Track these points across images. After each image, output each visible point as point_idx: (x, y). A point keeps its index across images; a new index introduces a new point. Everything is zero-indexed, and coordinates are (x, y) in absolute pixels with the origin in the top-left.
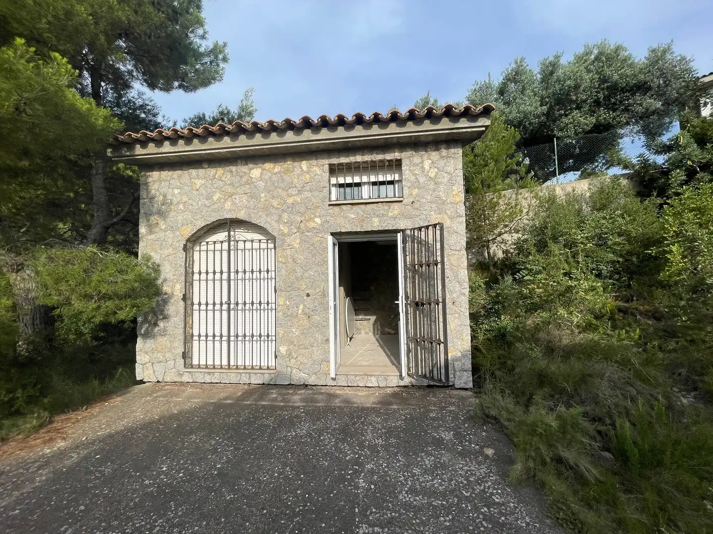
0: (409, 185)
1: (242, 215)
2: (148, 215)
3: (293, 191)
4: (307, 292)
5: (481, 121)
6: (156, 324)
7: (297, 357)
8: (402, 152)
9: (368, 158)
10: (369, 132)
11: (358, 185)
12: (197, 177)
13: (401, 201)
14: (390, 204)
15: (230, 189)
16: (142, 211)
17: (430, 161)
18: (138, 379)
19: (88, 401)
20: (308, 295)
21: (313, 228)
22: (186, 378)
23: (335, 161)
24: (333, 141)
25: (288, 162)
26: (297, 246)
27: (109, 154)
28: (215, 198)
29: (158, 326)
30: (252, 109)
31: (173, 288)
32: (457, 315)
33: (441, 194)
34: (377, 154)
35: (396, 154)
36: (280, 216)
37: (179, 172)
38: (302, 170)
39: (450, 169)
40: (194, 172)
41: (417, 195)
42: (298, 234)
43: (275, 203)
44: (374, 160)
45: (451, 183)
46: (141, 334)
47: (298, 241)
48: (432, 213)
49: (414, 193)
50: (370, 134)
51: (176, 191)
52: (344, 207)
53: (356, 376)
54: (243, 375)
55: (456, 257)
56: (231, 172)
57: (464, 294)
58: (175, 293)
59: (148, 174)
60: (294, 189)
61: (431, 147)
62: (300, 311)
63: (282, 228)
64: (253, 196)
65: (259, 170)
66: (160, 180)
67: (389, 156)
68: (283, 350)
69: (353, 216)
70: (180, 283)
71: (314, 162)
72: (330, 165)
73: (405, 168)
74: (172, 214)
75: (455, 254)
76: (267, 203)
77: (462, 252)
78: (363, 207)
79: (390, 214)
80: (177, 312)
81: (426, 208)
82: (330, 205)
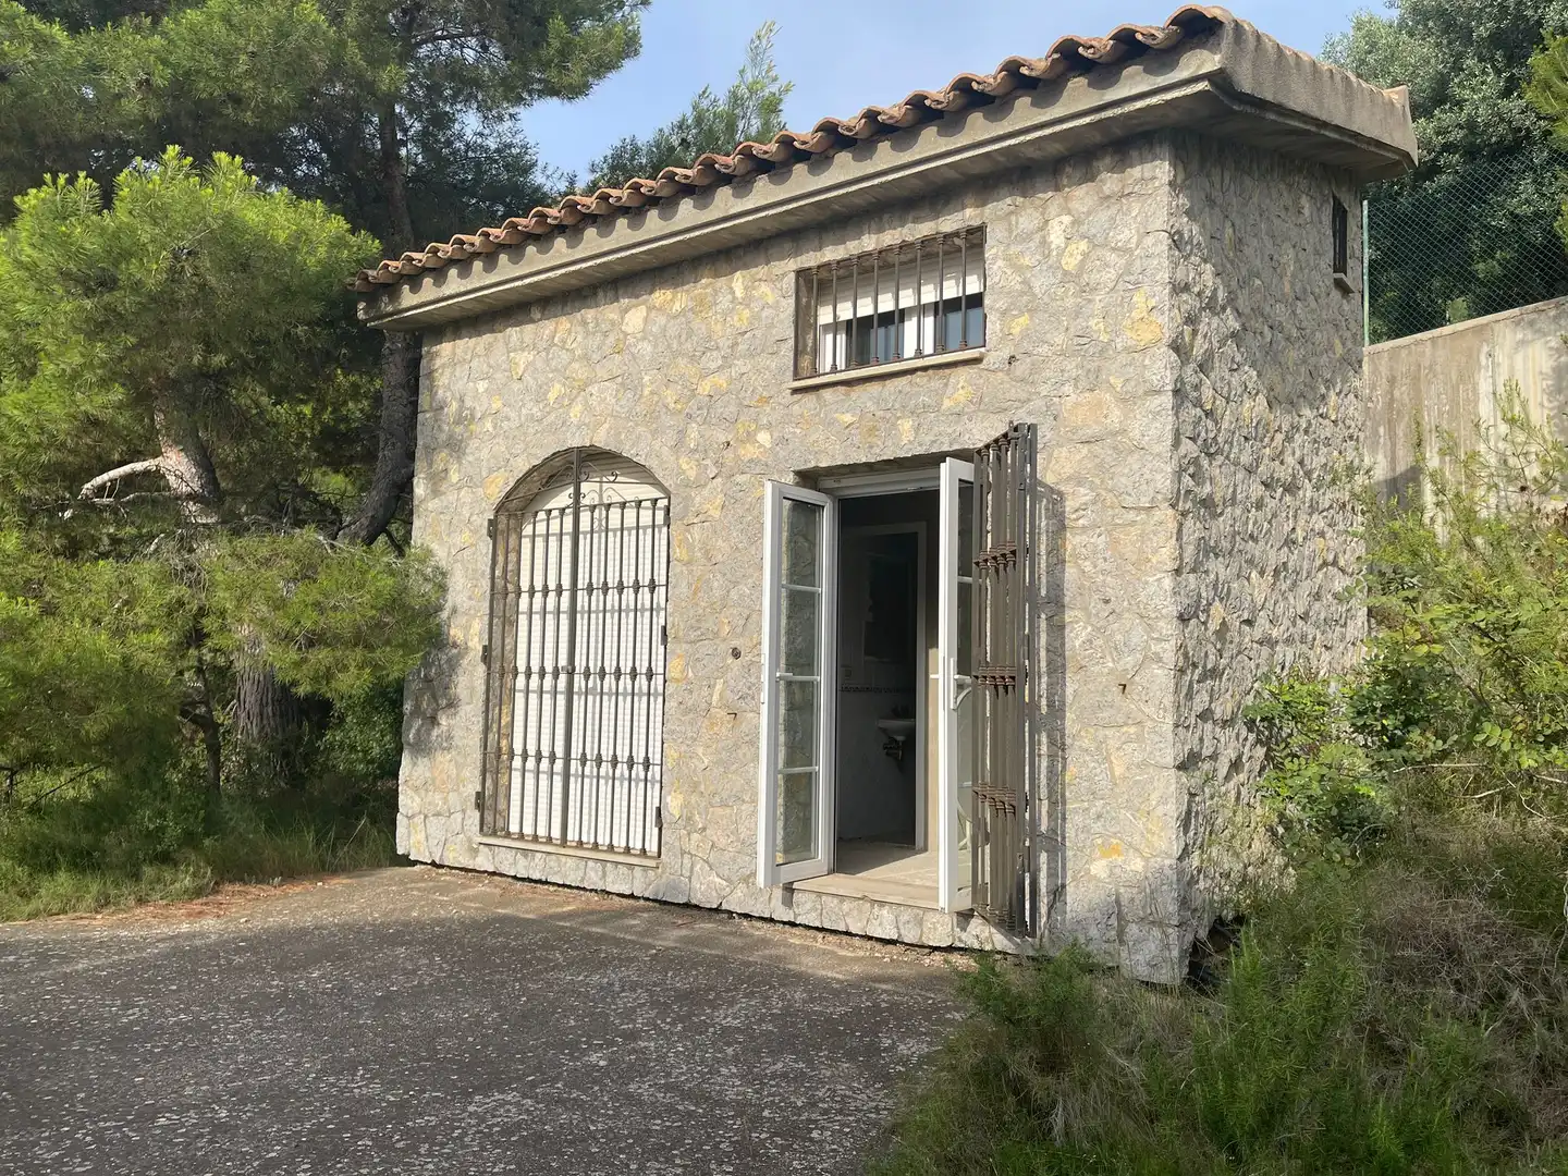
0: (1001, 304)
1: (602, 440)
2: (431, 451)
3: (713, 361)
4: (735, 643)
5: (1187, 66)
6: (434, 721)
7: (704, 829)
8: (984, 204)
9: (891, 237)
10: (869, 167)
11: (887, 319)
12: (518, 345)
13: (977, 361)
14: (947, 371)
15: (579, 371)
16: (420, 442)
17: (1067, 219)
18: (400, 851)
19: (291, 872)
20: (736, 654)
21: (751, 461)
22: (483, 862)
23: (810, 259)
24: (785, 208)
25: (703, 281)
26: (716, 514)
27: (361, 315)
28: (552, 396)
29: (439, 724)
30: (774, 88)
31: (467, 628)
32: (1132, 730)
33: (1092, 323)
34: (916, 220)
35: (969, 212)
36: (682, 433)
37: (488, 338)
38: (734, 298)
39: (1126, 235)
40: (513, 333)
41: (1025, 335)
42: (719, 480)
43: (670, 396)
44: (910, 239)
45: (1129, 281)
46: (409, 744)
47: (718, 502)
48: (1067, 389)
49: (1016, 331)
50: (871, 170)
51: (482, 386)
52: (827, 394)
53: (842, 898)
54: (590, 863)
55: (1135, 531)
56: (584, 323)
57: (1160, 660)
58: (470, 644)
59: (434, 349)
60: (715, 353)
61: (1068, 170)
62: (715, 697)
63: (685, 466)
64: (628, 384)
65: (641, 312)
66: (453, 363)
67: (950, 223)
68: (674, 804)
69: (848, 418)
70: (481, 619)
71: (761, 271)
72: (800, 273)
73: (994, 251)
74: (474, 444)
75: (1133, 523)
76: (656, 398)
77: (1158, 515)
78: (874, 388)
79: (947, 403)
80: (472, 689)
81: (1048, 373)
82: (796, 391)
